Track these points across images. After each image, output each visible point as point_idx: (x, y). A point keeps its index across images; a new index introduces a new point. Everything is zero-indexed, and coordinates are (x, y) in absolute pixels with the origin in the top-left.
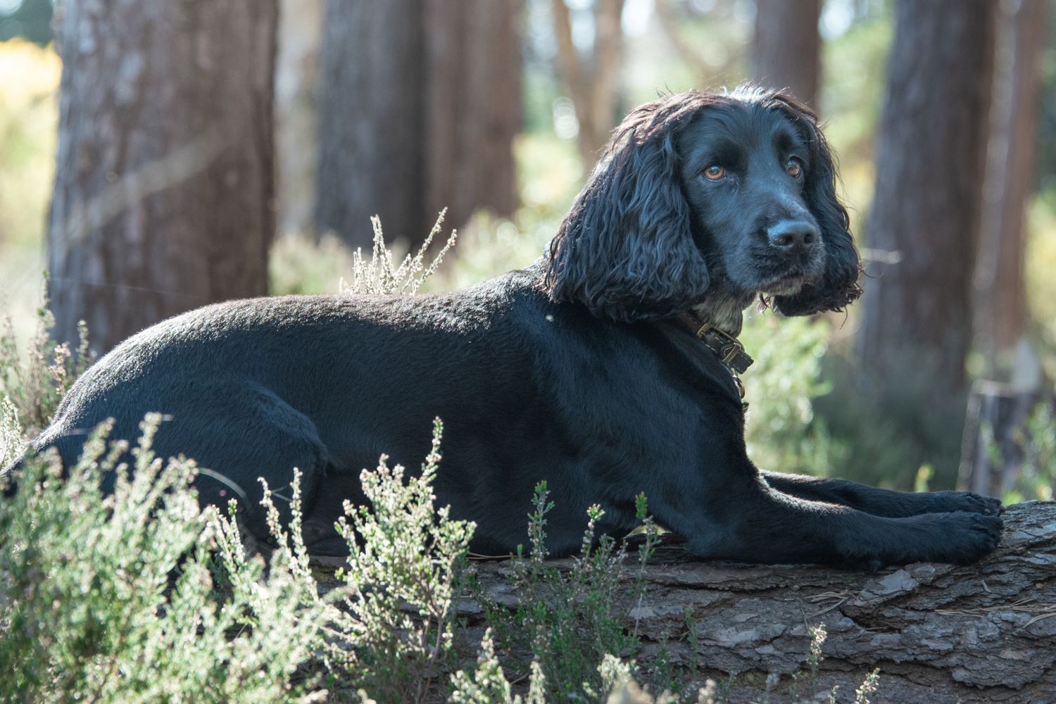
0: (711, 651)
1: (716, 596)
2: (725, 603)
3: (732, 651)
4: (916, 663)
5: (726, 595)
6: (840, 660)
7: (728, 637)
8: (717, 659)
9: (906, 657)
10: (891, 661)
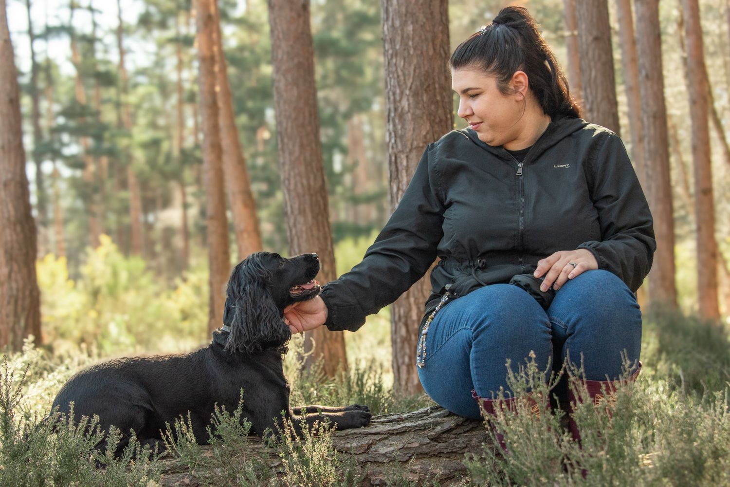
0: (376, 456)
1: (383, 436)
2: (386, 438)
3: (384, 455)
4: (452, 452)
5: (386, 436)
6: (424, 454)
7: (383, 450)
8: (378, 458)
9: (449, 451)
10: (443, 453)
